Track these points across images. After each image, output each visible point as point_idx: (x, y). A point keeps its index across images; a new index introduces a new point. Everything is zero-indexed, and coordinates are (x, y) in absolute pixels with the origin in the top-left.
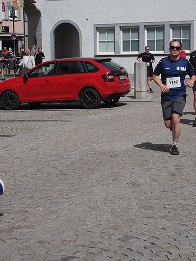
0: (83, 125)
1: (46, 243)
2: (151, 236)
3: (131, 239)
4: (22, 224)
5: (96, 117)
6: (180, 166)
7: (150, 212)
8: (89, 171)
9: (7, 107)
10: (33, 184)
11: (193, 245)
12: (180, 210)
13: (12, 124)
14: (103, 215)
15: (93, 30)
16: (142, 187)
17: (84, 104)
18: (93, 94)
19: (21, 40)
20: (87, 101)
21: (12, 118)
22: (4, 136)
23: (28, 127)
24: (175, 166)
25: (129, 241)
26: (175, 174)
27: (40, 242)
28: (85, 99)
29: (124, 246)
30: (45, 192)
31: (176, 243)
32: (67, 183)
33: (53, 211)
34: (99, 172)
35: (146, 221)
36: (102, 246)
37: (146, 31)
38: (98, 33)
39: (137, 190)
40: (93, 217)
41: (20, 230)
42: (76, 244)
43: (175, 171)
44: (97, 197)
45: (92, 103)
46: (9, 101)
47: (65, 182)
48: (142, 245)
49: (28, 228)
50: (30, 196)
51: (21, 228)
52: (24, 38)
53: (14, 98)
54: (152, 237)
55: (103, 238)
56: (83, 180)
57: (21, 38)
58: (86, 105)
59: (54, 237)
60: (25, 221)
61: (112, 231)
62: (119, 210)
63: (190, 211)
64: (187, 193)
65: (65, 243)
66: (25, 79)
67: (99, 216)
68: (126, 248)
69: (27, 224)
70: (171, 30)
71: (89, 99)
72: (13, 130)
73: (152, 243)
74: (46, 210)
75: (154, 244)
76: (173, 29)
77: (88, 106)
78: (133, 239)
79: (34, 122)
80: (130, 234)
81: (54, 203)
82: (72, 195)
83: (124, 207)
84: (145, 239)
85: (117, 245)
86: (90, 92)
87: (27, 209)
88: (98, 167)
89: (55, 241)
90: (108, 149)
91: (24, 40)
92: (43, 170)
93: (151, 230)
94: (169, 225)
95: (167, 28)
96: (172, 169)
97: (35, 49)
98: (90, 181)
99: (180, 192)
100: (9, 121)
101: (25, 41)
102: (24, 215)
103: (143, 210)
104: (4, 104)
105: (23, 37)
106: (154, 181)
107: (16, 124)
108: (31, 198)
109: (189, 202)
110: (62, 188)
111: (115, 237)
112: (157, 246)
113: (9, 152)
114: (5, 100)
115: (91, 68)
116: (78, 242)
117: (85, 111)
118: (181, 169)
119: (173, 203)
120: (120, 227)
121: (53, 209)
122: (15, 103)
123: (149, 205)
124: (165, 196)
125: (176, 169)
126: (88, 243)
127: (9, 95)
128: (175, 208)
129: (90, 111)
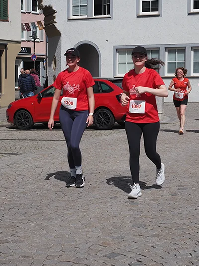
0: (93, 145)
1: (30, 257)
2: (138, 253)
3: (117, 256)
4: (10, 238)
5: (108, 138)
6: (183, 186)
7: (143, 230)
8: (90, 189)
9: (20, 126)
10: (30, 200)
11: (180, 263)
12: (173, 229)
13: (22, 143)
14: (95, 232)
15: (112, 51)
16: (139, 206)
17: (98, 125)
18: (107, 115)
19: (43, 61)
20: (101, 122)
21: (24, 137)
22: (11, 154)
23: (37, 146)
24: (178, 186)
25: (115, 258)
26: (176, 194)
27: (24, 256)
28: (99, 120)
29: (109, 262)
30: (41, 208)
31: (163, 261)
32: (65, 201)
33: (44, 227)
34: (99, 190)
35: (137, 238)
36: (86, 262)
37: (167, 53)
38: (118, 54)
39: (133, 208)
40: (84, 233)
41: (7, 244)
42: (60, 259)
43: (177, 191)
44: (92, 214)
45: (105, 124)
46: (23, 120)
47: (63, 199)
48: (128, 262)
49: (15, 242)
50: (24, 211)
51: (9, 242)
52: (46, 60)
53: (27, 117)
54: (140, 254)
55: (89, 254)
56: (81, 198)
57: (42, 60)
58: (100, 126)
59: (40, 252)
60: (13, 235)
61: (100, 247)
62: (112, 227)
63: (184, 230)
64: (184, 213)
65: (50, 257)
66: (40, 99)
67: (90, 233)
68: (110, 265)
69: (15, 238)
70: (192, 52)
71: (103, 119)
72: (22, 149)
73: (138, 261)
74: (37, 225)
75: (140, 261)
76: (194, 51)
77: (102, 127)
78: (119, 256)
79: (44, 142)
80: (117, 251)
81: (46, 219)
82: (67, 212)
83: (118, 225)
84: (131, 256)
85: (102, 261)
86: (104, 113)
87: (18, 224)
88: (99, 186)
89: (40, 256)
90: (114, 168)
91: (46, 61)
92: (44, 187)
93: (140, 248)
94: (159, 243)
95: (188, 50)
96: (174, 189)
97: (55, 69)
98: (88, 199)
99: (178, 211)
100: (19, 140)
101: (46, 63)
102: (14, 229)
103: (137, 228)
104: (18, 124)
105: (44, 59)
106: (153, 200)
107: (27, 143)
108: (25, 213)
109: (185, 221)
110: (59, 205)
111: (101, 254)
112: (143, 263)
113: (14, 169)
114: (18, 119)
115: (105, 88)
116: (64, 257)
117: (98, 132)
118: (184, 189)
119: (168, 222)
120: (109, 244)
121: (44, 224)
122: (28, 122)
123: (143, 223)
124: (162, 215)
125: (178, 189)
126: (73, 258)
127: (22, 114)
128: (169, 226)
129: (103, 132)
